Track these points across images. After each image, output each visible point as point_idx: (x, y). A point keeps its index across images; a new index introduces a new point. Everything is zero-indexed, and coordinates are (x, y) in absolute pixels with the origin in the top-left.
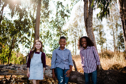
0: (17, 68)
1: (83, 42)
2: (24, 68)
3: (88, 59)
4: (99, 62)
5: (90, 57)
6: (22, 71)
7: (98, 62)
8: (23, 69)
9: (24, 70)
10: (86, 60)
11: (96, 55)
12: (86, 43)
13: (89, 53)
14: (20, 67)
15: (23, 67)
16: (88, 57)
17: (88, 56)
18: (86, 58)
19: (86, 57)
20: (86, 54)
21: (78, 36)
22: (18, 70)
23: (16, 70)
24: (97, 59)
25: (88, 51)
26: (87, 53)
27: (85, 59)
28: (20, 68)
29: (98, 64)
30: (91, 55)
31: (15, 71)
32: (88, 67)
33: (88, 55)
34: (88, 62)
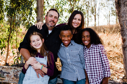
0: (5, 74)
1: (85, 37)
2: (16, 74)
3: (92, 65)
4: (109, 73)
5: (95, 62)
6: (13, 78)
7: (106, 72)
8: (14, 76)
9: (16, 77)
10: (89, 68)
11: (104, 60)
12: (89, 38)
13: (93, 56)
14: (9, 73)
15: (15, 72)
16: (92, 63)
17: (92, 61)
18: (89, 63)
19: (88, 61)
20: (88, 57)
21: (91, 7)
22: (7, 77)
23: (4, 77)
24: (105, 66)
25: (92, 53)
26: (91, 57)
27: (87, 66)
28: (9, 75)
29: (107, 76)
30: (97, 59)
31: (3, 79)
32: (91, 78)
33: (91, 59)
34: (92, 71)
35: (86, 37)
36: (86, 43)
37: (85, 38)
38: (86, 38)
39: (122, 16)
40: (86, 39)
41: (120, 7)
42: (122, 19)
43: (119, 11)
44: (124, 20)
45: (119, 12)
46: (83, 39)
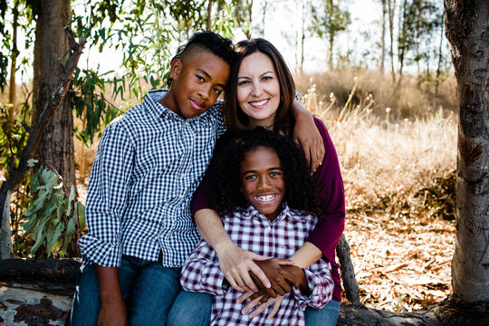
35: (264, 176)
36: (268, 205)
37: (260, 182)
38: (264, 180)
39: (479, 52)
40: (265, 186)
41: (473, 14)
42: (474, 65)
43: (466, 31)
44: (482, 70)
45: (466, 34)
46: (251, 186)
